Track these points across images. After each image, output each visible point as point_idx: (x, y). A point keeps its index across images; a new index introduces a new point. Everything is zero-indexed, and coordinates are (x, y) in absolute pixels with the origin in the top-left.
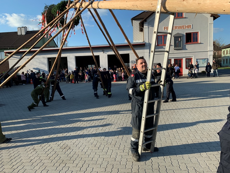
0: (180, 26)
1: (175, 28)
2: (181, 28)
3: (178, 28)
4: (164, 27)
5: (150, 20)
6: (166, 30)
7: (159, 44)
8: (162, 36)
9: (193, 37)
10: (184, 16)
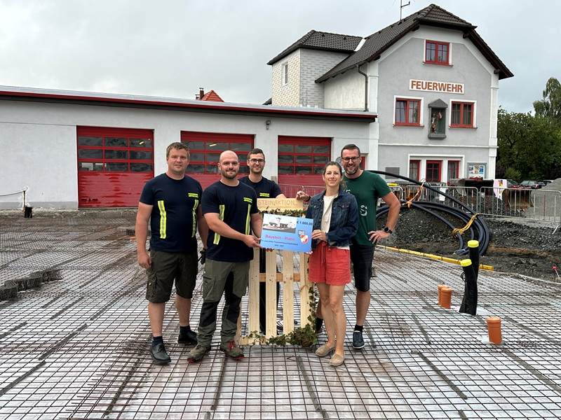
0: (442, 84)
1: (434, 87)
3: (438, 87)
4: (413, 82)
5: (383, 56)
6: (415, 87)
7: (398, 121)
8: (405, 101)
9: (464, 113)
10: (450, 63)
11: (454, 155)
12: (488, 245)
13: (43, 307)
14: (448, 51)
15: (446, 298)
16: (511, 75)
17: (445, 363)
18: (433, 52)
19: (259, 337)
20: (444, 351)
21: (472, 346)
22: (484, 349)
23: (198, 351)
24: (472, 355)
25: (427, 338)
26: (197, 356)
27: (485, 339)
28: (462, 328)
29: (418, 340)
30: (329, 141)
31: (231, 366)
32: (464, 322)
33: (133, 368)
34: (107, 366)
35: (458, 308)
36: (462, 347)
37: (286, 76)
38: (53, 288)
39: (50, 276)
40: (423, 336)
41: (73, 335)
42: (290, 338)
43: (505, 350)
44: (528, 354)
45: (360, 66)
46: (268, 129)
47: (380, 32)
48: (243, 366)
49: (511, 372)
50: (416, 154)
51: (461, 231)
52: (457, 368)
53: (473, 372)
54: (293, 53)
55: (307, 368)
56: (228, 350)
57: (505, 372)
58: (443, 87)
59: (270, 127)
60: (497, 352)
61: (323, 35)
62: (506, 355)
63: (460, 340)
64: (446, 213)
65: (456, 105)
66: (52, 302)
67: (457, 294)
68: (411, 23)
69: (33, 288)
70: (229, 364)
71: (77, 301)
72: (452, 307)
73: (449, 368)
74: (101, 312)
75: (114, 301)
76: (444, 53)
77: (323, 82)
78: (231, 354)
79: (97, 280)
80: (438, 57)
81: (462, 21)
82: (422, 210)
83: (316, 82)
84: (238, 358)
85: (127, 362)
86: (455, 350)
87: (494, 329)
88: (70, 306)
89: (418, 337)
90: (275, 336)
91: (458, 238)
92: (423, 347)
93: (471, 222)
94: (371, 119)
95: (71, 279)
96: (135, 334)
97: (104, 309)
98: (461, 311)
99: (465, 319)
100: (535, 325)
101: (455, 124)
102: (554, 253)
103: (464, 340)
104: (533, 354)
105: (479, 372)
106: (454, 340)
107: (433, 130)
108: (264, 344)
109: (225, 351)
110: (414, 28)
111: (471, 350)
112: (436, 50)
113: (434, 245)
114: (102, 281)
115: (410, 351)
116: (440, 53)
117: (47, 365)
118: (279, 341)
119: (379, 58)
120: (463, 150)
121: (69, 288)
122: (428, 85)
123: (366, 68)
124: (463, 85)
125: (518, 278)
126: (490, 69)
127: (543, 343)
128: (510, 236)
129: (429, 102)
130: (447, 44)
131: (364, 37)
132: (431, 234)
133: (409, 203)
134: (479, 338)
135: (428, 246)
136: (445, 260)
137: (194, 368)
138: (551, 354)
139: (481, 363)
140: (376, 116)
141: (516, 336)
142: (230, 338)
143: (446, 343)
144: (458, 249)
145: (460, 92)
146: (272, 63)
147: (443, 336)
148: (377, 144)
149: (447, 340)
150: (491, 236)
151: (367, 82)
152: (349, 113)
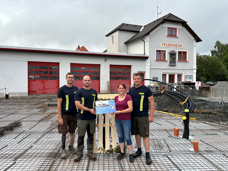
0: (174, 44)
1: (171, 45)
2: (175, 47)
3: (172, 45)
4: (163, 43)
5: (151, 34)
6: (163, 46)
7: (157, 59)
8: (160, 51)
9: (183, 56)
10: (177, 36)
11: (180, 72)
12: (194, 109)
13: (14, 138)
14: (176, 31)
15: (177, 132)
16: (201, 41)
17: (176, 160)
18: (170, 32)
19: (103, 150)
20: (176, 155)
21: (187, 153)
22: (192, 153)
23: (78, 157)
24: (187, 156)
25: (170, 149)
26: (78, 159)
27: (192, 149)
28: (183, 145)
29: (166, 150)
30: (130, 67)
31: (92, 163)
32: (184, 142)
33: (52, 164)
34: (41, 164)
35: (182, 136)
36: (183, 153)
37: (113, 41)
38: (18, 130)
39: (17, 125)
40: (168, 149)
41: (27, 150)
42: (115, 150)
43: (200, 154)
44: (209, 156)
45: (142, 37)
46: (105, 62)
47: (149, 24)
48: (96, 163)
49: (202, 163)
50: (165, 72)
51: (183, 103)
52: (181, 162)
53: (188, 163)
54: (115, 32)
55: (122, 163)
56: (90, 156)
57: (200, 163)
58: (174, 45)
59: (106, 61)
60: (197, 155)
61: (127, 25)
62: (200, 156)
63: (182, 150)
64: (177, 96)
65: (180, 53)
66: (18, 136)
67: (181, 130)
68: (162, 20)
69: (10, 130)
70: (90, 162)
71: (28, 136)
72: (179, 136)
73: (178, 162)
74: (38, 140)
75: (43, 135)
76: (175, 32)
77: (127, 43)
78: (91, 158)
79: (36, 126)
80: (172, 34)
81: (182, 20)
82: (167, 95)
83: (124, 43)
84: (94, 159)
85: (49, 162)
86: (180, 154)
87: (196, 145)
88: (26, 137)
89: (166, 149)
90: (109, 149)
91: (182, 106)
92: (168, 153)
93: (187, 100)
94: (147, 58)
95: (25, 126)
96: (52, 149)
97: (39, 139)
98: (183, 138)
99: (184, 141)
100: (212, 143)
101: (180, 60)
102: (220, 112)
103: (184, 150)
104: (211, 156)
105: (190, 163)
106: (180, 150)
107: (171, 62)
108: (105, 153)
109: (89, 156)
110: (163, 23)
111: (187, 154)
112: (172, 31)
113: (173, 109)
114: (38, 126)
115: (163, 155)
116: (173, 32)
117: (17, 163)
118: (111, 151)
119: (149, 34)
120: (183, 70)
121: (25, 130)
122: (169, 45)
123: (144, 38)
124: (182, 45)
125: (205, 123)
126: (193, 38)
127: (215, 151)
128: (202, 105)
129: (169, 51)
130: (176, 29)
131: (143, 26)
132: (171, 105)
133: (162, 92)
134: (190, 149)
135: (170, 109)
136: (177, 116)
137: (77, 164)
138: (218, 155)
139: (191, 160)
140: (148, 57)
141: (204, 148)
142: (91, 151)
143: (177, 151)
144: (182, 110)
145: (181, 47)
146: (107, 36)
147: (176, 148)
148: (149, 68)
149: (177, 150)
150: (195, 105)
151: (144, 44)
152: (138, 56)
